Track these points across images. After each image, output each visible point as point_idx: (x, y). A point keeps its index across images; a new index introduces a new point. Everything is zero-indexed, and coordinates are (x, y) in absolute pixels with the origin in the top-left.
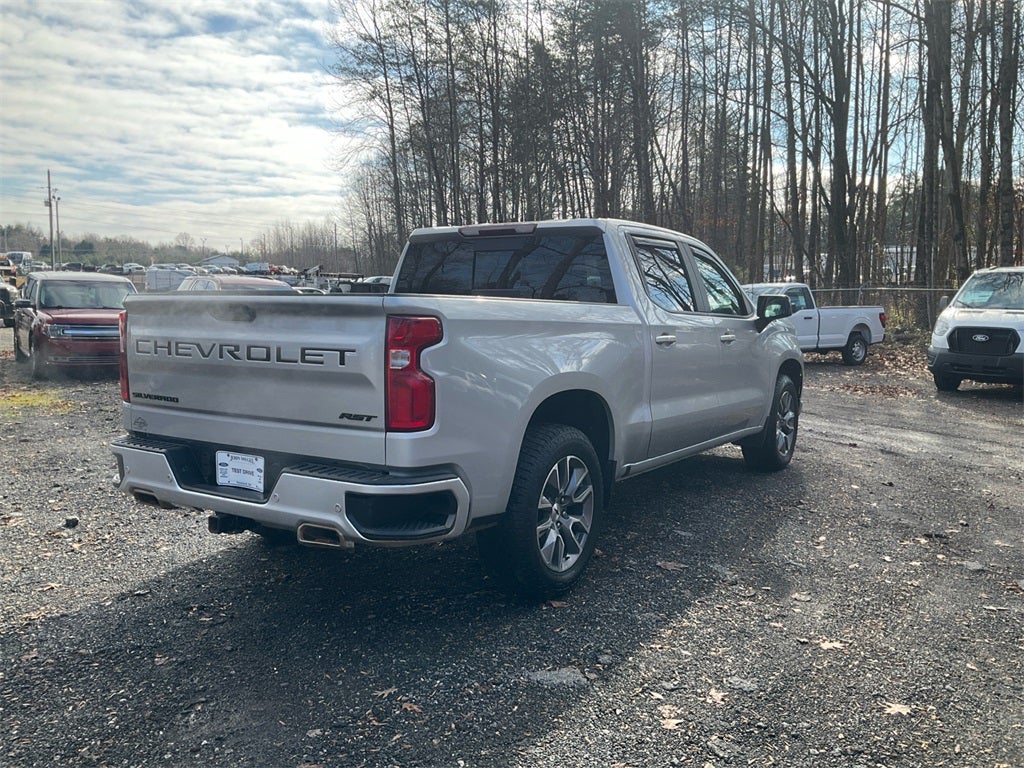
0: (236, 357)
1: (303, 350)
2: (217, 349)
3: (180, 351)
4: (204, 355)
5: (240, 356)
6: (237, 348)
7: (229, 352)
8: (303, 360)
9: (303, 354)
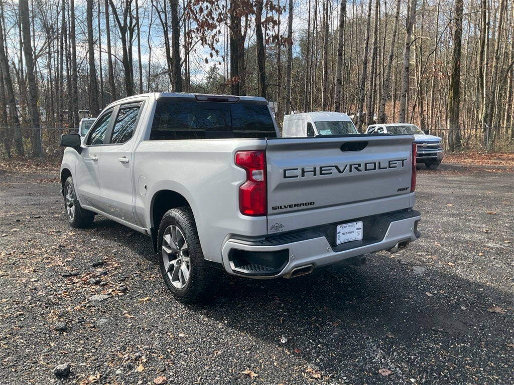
0: (359, 170)
1: (389, 162)
2: (348, 167)
3: (323, 172)
4: (340, 172)
5: (361, 169)
6: (360, 165)
7: (355, 168)
8: (390, 167)
9: (390, 164)
